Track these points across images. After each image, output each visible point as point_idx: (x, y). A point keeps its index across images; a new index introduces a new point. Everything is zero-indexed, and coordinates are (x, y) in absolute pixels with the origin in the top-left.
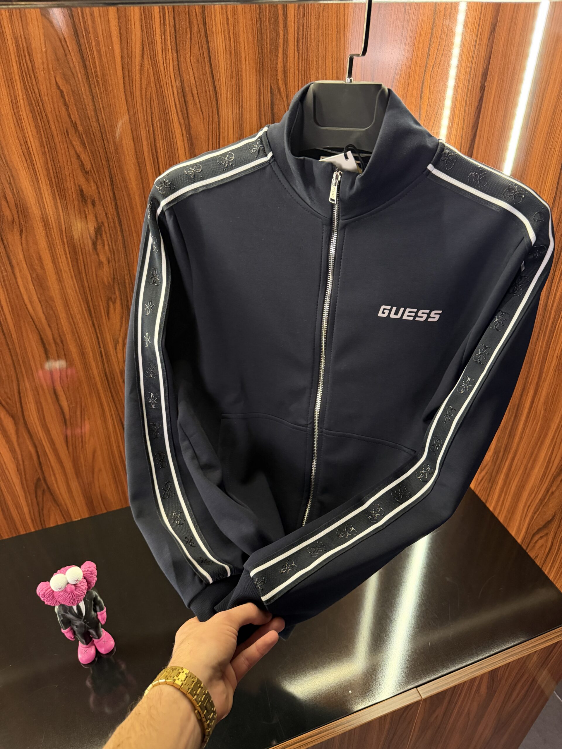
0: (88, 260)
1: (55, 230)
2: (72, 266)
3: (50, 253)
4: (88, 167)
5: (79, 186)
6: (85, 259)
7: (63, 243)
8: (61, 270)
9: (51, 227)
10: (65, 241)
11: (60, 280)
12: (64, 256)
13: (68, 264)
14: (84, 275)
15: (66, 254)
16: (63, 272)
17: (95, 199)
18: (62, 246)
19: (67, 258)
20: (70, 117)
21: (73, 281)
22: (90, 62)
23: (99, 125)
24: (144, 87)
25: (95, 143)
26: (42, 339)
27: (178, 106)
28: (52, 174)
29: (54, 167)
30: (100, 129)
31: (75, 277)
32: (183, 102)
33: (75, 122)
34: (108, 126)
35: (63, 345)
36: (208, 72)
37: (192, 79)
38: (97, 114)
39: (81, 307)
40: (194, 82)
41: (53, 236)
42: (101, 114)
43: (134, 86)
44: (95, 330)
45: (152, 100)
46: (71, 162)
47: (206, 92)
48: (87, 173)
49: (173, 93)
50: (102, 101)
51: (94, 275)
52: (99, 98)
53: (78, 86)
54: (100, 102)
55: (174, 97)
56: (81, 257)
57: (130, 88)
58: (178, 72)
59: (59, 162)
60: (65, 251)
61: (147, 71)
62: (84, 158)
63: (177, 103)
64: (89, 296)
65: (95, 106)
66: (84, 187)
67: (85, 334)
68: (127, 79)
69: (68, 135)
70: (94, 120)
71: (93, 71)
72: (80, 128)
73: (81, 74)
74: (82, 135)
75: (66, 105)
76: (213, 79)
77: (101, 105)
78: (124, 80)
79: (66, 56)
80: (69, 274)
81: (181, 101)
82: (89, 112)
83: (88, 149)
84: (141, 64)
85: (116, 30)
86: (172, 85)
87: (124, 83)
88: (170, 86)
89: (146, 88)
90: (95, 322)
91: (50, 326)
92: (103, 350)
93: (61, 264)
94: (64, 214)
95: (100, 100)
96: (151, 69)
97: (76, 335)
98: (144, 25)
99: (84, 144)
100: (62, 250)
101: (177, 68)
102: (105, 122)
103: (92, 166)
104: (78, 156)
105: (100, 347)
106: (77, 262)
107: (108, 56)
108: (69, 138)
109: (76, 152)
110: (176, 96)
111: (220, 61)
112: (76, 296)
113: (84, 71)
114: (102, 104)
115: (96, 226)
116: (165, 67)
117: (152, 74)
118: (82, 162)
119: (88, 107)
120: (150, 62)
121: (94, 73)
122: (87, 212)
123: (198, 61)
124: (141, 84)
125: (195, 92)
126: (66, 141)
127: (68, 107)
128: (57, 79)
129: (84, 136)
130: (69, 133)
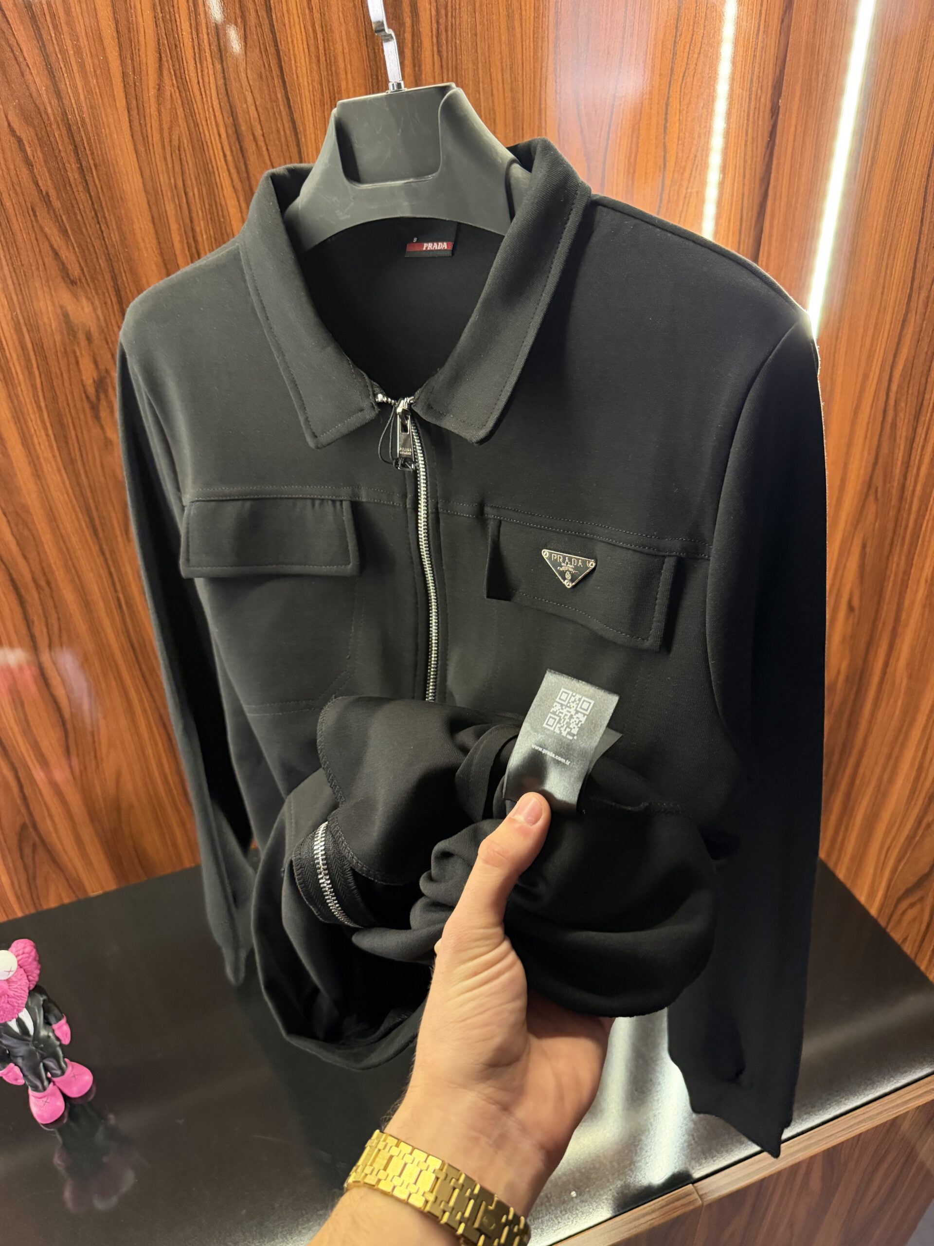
0: (86, 437)
1: (23, 387)
2: (59, 450)
3: (18, 429)
4: (75, 272)
5: (62, 307)
6: (80, 437)
7: (39, 408)
8: (38, 458)
9: (16, 381)
10: (43, 404)
11: (38, 476)
12: (43, 433)
13: (51, 447)
14: (80, 464)
15: (45, 429)
16: (42, 461)
17: (92, 329)
18: (37, 415)
19: (47, 435)
20: (37, 184)
21: (61, 476)
22: (66, 84)
23: (91, 197)
24: (166, 126)
25: (84, 230)
26: (13, 581)
27: (229, 158)
28: (11, 287)
29: (13, 274)
30: (93, 203)
31: (65, 469)
32: (239, 152)
33: (47, 194)
34: (107, 199)
35: (51, 589)
36: (279, 96)
37: (252, 109)
38: (85, 177)
39: (79, 522)
40: (256, 116)
41: (21, 397)
42: (93, 177)
43: (149, 126)
44: (106, 560)
45: (182, 149)
46: (44, 265)
47: (278, 131)
48: (73, 283)
49: (220, 136)
50: (92, 154)
51: (98, 465)
52: (87, 148)
53: (48, 129)
54: (90, 157)
55: (221, 143)
56: (73, 433)
57: (141, 130)
58: (226, 98)
59: (22, 265)
60: (43, 422)
61: (169, 97)
62: (66, 257)
63: (228, 153)
64: (91, 501)
65: (81, 164)
66: (70, 308)
67: (89, 569)
68: (134, 112)
69: (35, 215)
70: (81, 188)
71: (73, 101)
72: (57, 204)
73: (51, 107)
74: (61, 216)
75: (29, 164)
76: (290, 107)
77: (91, 162)
78: (129, 116)
79: (23, 75)
80: (53, 463)
81: (234, 148)
82: (70, 174)
83: (73, 241)
84: (159, 85)
85: (109, 25)
86: (216, 122)
87: (130, 121)
88: (214, 123)
89: (170, 128)
90: (105, 547)
91: (25, 557)
92: (121, 596)
93: (37, 447)
94: (38, 358)
95: (88, 152)
96: (178, 94)
97: (73, 571)
98: (160, 15)
99: (64, 232)
100: (39, 422)
101: (223, 91)
102: (100, 191)
103: (82, 270)
104: (56, 254)
105: (116, 591)
106: (67, 443)
107: (98, 72)
108: (37, 221)
109: (52, 246)
110: (226, 143)
111: (300, 75)
112: (69, 504)
113: (56, 101)
114: (93, 159)
115: (96, 378)
116: (203, 90)
117: (180, 102)
118: (63, 264)
119: (67, 165)
120: (175, 82)
121: (74, 106)
122: (78, 354)
123: (261, 77)
124: (160, 120)
125: (258, 132)
126: (33, 227)
127: (32, 166)
128: (10, 118)
129: (64, 217)
130: (38, 214)
